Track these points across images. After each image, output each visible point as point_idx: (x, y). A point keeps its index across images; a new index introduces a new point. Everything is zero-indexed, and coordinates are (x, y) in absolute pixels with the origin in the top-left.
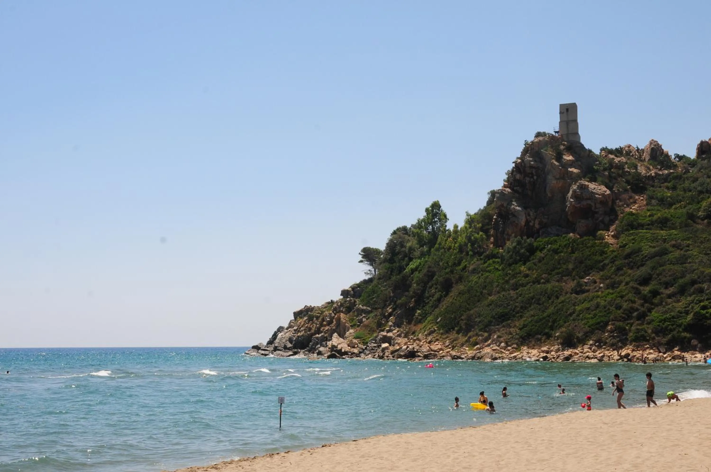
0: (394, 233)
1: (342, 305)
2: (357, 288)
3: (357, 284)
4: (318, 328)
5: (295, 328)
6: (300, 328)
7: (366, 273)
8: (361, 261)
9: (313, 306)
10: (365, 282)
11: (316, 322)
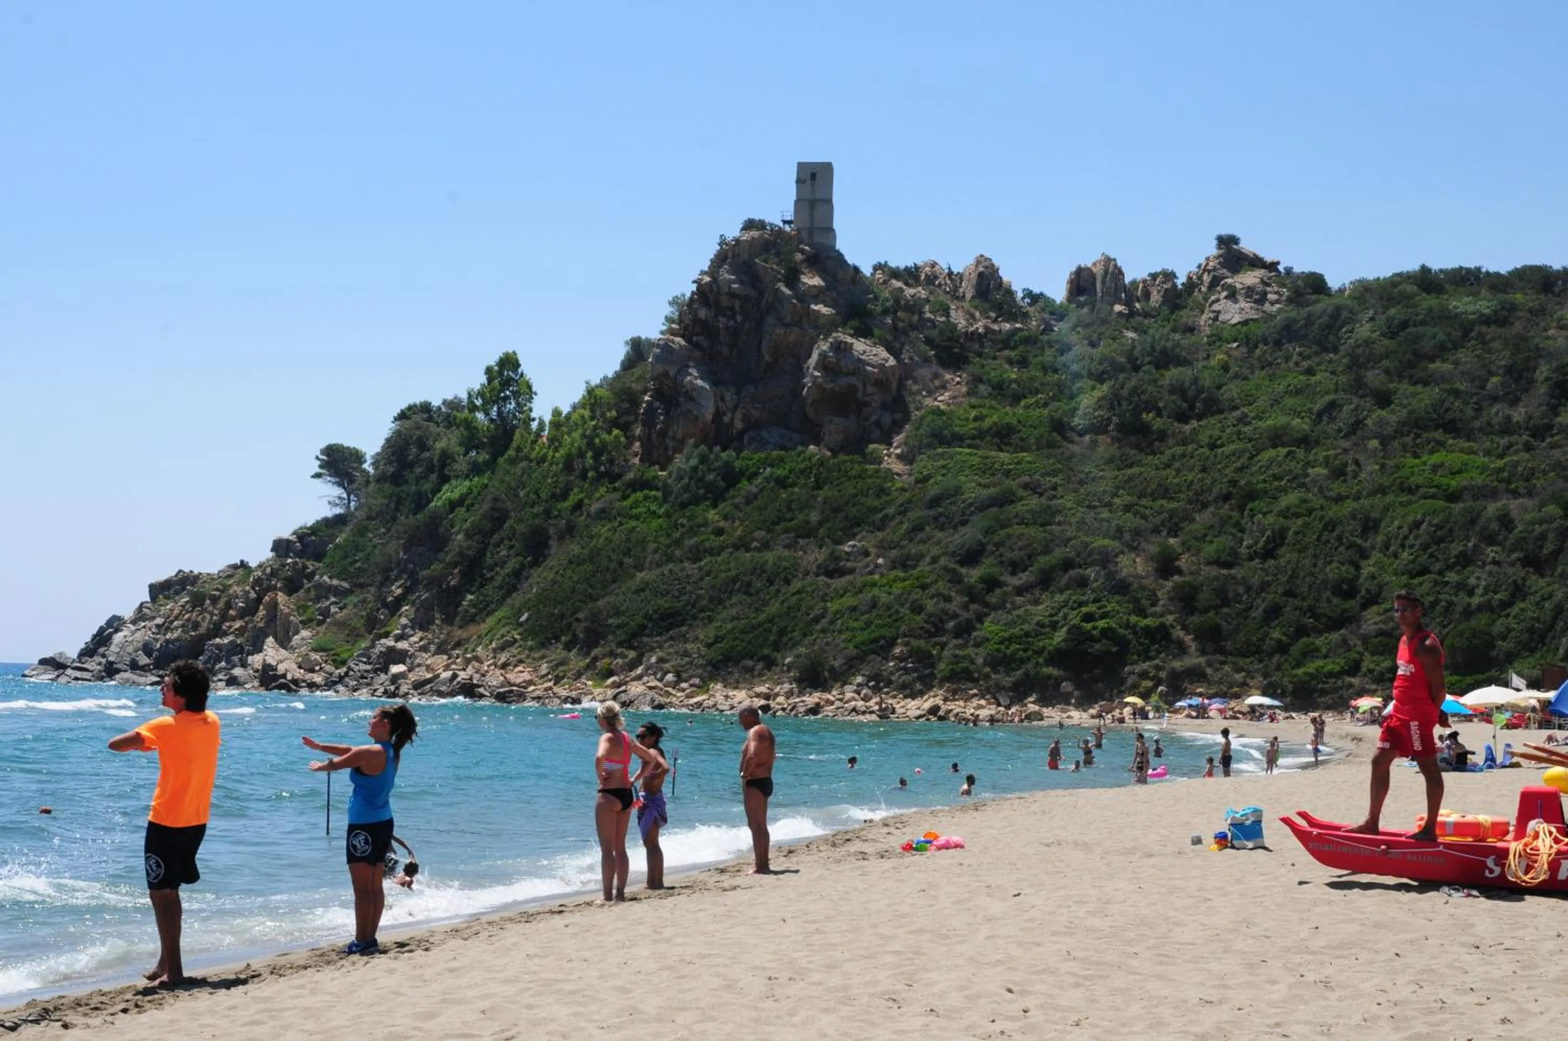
0: (402, 416)
1: (274, 573)
2: (309, 535)
3: (311, 528)
4: (215, 624)
5: (159, 621)
6: (172, 622)
7: (332, 504)
8: (317, 476)
9: (196, 572)
10: (327, 523)
11: (211, 608)
